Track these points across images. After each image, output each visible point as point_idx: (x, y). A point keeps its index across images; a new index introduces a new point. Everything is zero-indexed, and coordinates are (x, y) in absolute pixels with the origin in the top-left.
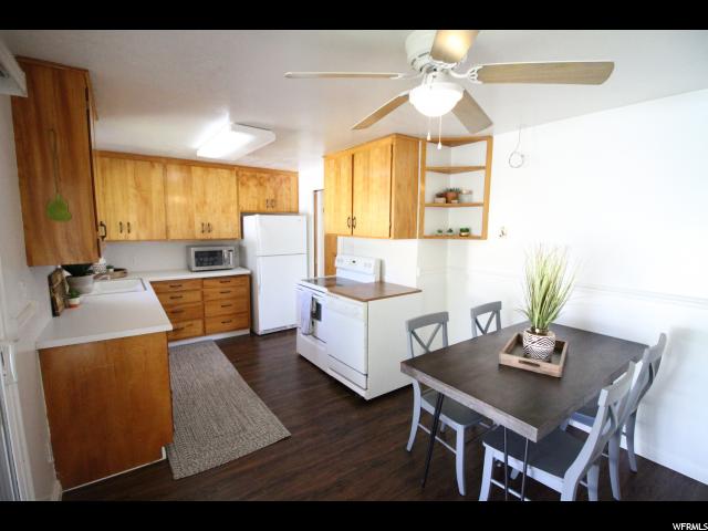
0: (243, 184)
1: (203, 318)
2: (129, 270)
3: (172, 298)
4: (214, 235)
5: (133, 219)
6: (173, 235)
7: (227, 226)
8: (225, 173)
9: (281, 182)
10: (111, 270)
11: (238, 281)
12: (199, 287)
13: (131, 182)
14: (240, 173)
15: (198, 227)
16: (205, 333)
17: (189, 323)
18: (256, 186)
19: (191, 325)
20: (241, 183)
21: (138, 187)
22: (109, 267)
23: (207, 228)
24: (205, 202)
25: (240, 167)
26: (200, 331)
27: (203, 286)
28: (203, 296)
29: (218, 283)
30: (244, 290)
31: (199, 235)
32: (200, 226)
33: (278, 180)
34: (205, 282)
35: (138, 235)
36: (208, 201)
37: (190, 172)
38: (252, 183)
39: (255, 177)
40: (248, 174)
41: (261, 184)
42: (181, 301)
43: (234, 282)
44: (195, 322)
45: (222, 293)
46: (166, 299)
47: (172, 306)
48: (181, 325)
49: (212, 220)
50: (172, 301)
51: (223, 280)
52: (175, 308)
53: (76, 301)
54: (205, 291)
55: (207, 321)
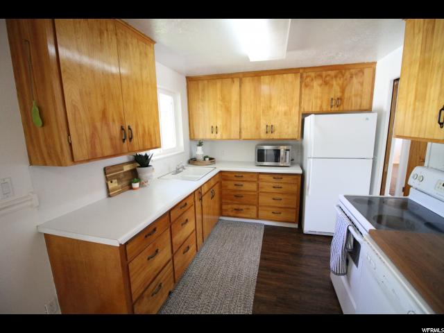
0: (306, 86)
1: (258, 205)
3: (236, 185)
4: (275, 136)
5: (219, 124)
6: (244, 135)
7: (288, 128)
8: (290, 77)
9: (351, 77)
11: (290, 178)
12: (255, 180)
13: (219, 96)
14: (305, 75)
15: (263, 128)
16: (257, 218)
17: (248, 207)
18: (321, 85)
19: (248, 209)
20: (304, 84)
21: (223, 99)
23: (270, 129)
24: (270, 107)
25: (304, 68)
26: (254, 215)
27: (258, 179)
28: (258, 188)
29: (271, 178)
30: (295, 188)
31: (263, 136)
32: (265, 127)
33: (347, 74)
34: (261, 176)
35: (222, 136)
36: (272, 106)
37: (259, 81)
38: (316, 84)
39: (321, 76)
40: (313, 74)
41: (326, 83)
42: (242, 188)
43: (285, 179)
44: (251, 207)
45: (274, 187)
46: (231, 185)
47: (235, 191)
48: (241, 207)
49: (275, 122)
50: (235, 188)
51: (276, 176)
52: (238, 193)
53: (136, 185)
54: (260, 183)
55: (260, 208)
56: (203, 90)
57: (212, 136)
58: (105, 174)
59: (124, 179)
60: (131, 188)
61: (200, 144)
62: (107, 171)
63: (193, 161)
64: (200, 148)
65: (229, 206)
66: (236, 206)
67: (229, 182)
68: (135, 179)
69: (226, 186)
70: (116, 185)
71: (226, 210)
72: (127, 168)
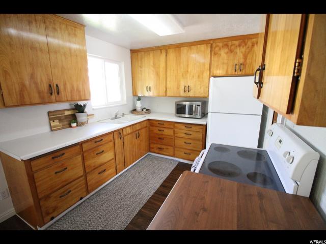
0: (215, 54)
1: (174, 146)
2: (151, 110)
3: (159, 130)
4: (191, 94)
5: (152, 84)
6: (169, 93)
7: (201, 88)
8: (203, 47)
9: (253, 45)
11: (197, 128)
12: (172, 127)
13: (151, 64)
14: (214, 45)
16: (174, 156)
17: (166, 147)
18: (227, 53)
19: (167, 149)
20: (213, 53)
21: (154, 66)
23: (187, 89)
24: (188, 71)
25: (214, 40)
26: (171, 153)
27: (175, 127)
28: (174, 133)
29: (183, 127)
30: (200, 136)
31: (182, 94)
32: (183, 87)
33: (250, 44)
34: (176, 125)
35: (153, 93)
36: (189, 70)
38: (223, 53)
39: (227, 45)
40: (221, 45)
41: (231, 51)
42: (163, 133)
43: (194, 128)
44: (169, 147)
45: (185, 134)
46: (156, 130)
47: (159, 135)
48: (163, 147)
49: (190, 83)
50: (158, 132)
51: (187, 125)
52: (160, 136)
53: (74, 125)
54: (176, 130)
55: (175, 149)
56: (141, 59)
57: (147, 94)
58: (49, 116)
59: (65, 120)
60: (71, 127)
62: (50, 114)
63: (134, 111)
64: (139, 102)
65: (155, 145)
66: (159, 146)
67: (154, 128)
69: (152, 131)
70: (58, 123)
71: (153, 148)
72: (68, 113)
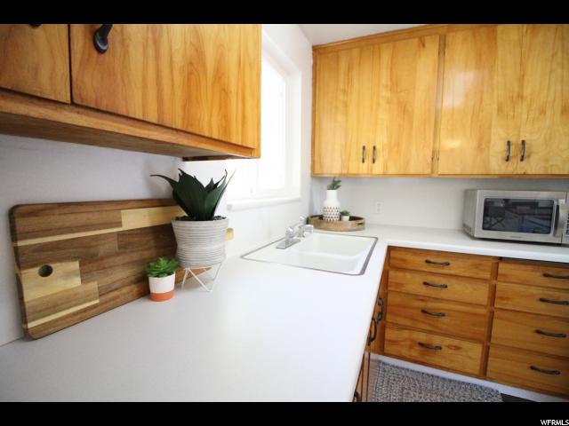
1: (487, 342)
2: (367, 221)
3: (426, 284)
5: (381, 140)
6: (444, 167)
10: (346, 218)
12: (487, 275)
13: (384, 80)
15: (498, 147)
16: (483, 374)
17: (456, 342)
19: (457, 348)
21: (394, 85)
22: (343, 214)
24: (520, 96)
26: (475, 365)
27: (496, 274)
28: (493, 298)
29: (536, 276)
32: (502, 146)
34: (503, 268)
35: (386, 166)
36: (527, 92)
42: (443, 294)
44: (465, 345)
45: (542, 300)
46: (413, 284)
47: (423, 299)
48: (437, 340)
49: (533, 134)
50: (424, 291)
51: (551, 271)
52: (431, 305)
53: (163, 284)
54: (501, 286)
55: (492, 351)
56: (350, 69)
57: (363, 168)
58: (14, 235)
59: (119, 260)
61: (335, 185)
62: (22, 224)
63: (317, 220)
64: (332, 193)
65: (405, 334)
66: (422, 337)
67: (408, 276)
68: (163, 262)
69: (398, 285)
70: (77, 281)
71: (394, 342)
72: (136, 220)
